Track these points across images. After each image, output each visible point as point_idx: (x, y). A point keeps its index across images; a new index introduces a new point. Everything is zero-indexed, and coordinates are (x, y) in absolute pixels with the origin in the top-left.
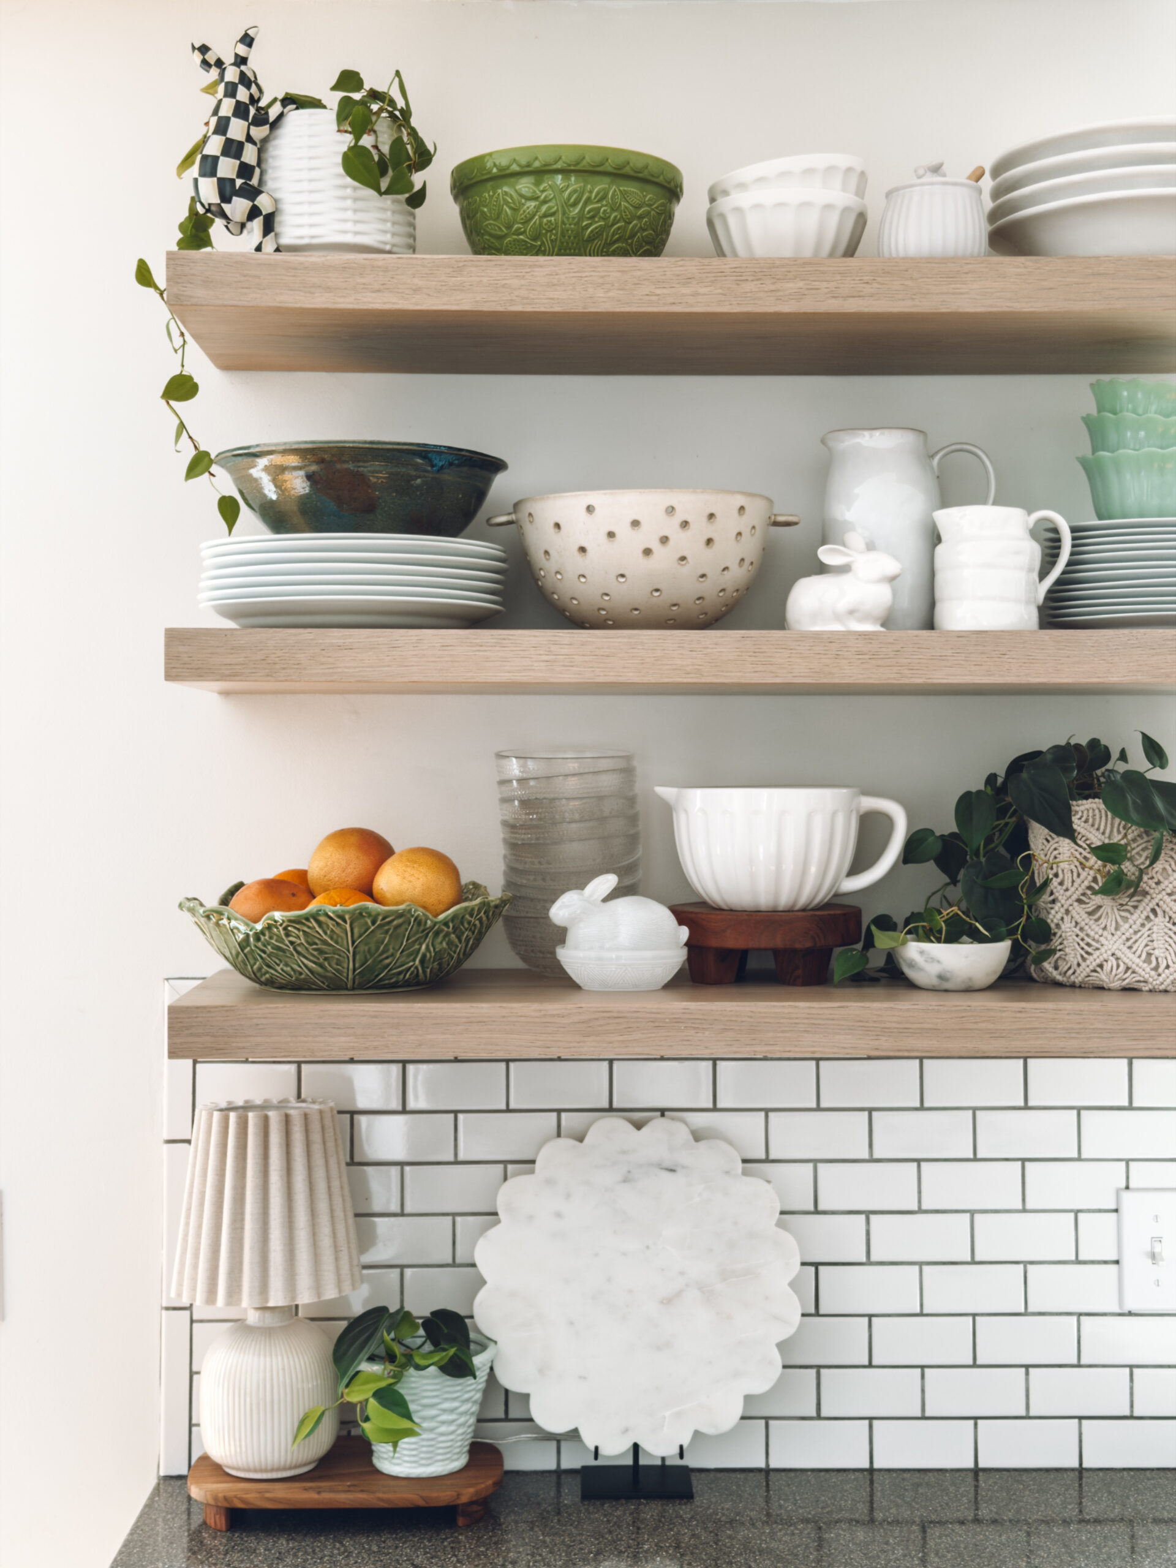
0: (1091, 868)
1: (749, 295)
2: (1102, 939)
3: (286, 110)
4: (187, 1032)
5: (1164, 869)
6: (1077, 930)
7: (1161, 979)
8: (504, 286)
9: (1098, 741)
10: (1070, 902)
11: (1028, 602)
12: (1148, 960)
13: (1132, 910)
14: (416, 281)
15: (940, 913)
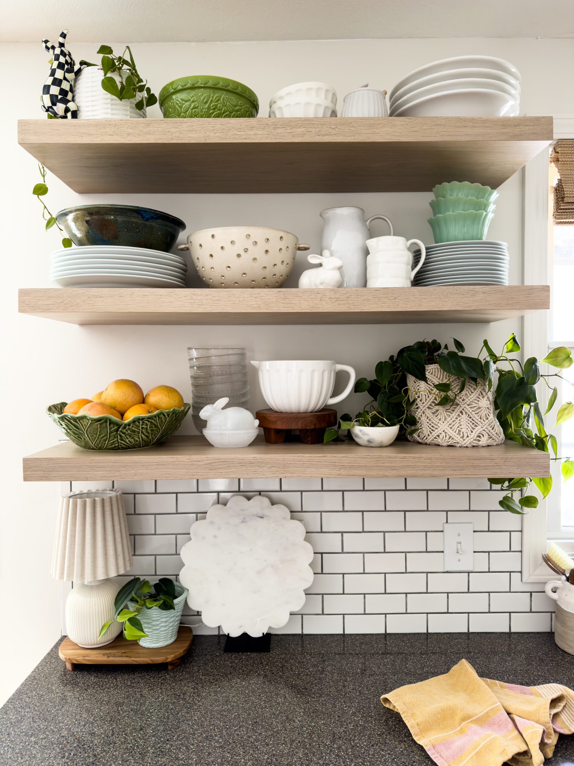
0: (434, 394)
1: (280, 134)
2: (439, 424)
3: (82, 67)
4: (31, 469)
5: (466, 394)
6: (428, 420)
7: (465, 442)
8: (168, 132)
9: (436, 341)
10: (425, 408)
11: (407, 278)
12: (459, 434)
13: (452, 412)
14: (129, 130)
15: (368, 414)
